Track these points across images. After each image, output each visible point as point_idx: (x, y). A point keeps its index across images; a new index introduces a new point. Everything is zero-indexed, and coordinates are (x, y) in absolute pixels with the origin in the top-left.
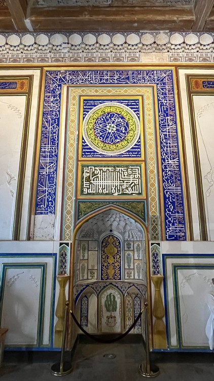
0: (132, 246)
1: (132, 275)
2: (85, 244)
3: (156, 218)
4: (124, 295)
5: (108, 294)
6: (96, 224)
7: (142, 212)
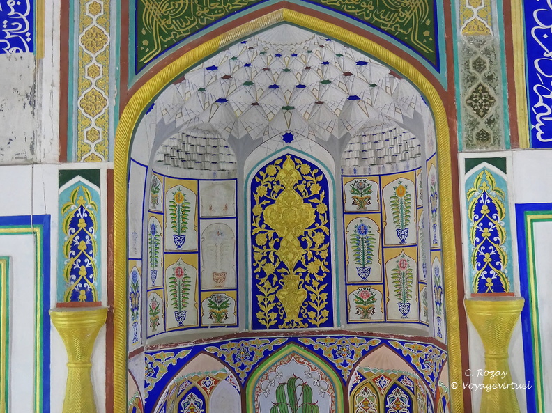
0: (374, 197)
1: (378, 305)
2: (184, 190)
3: (487, 52)
4: (345, 384)
5: (285, 380)
6: (222, 101)
7: (423, 27)
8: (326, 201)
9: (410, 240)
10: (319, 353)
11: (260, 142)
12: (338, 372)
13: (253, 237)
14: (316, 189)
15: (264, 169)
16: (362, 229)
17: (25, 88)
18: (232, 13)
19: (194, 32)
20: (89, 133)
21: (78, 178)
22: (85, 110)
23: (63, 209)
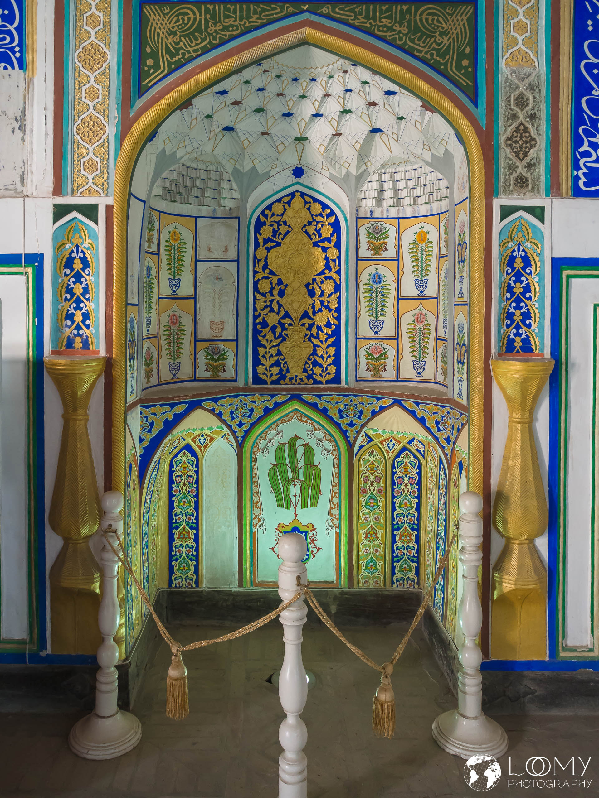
0: (391, 242)
1: (390, 362)
2: (181, 229)
3: (531, 88)
4: (350, 446)
5: (285, 439)
6: (228, 129)
7: (461, 56)
8: (338, 245)
9: (430, 291)
10: (324, 412)
11: (267, 176)
12: (344, 433)
13: (256, 283)
14: (327, 231)
15: (269, 207)
16: (377, 278)
17: (14, 111)
18: (249, 31)
19: (206, 51)
20: (86, 163)
21: (75, 214)
22: (81, 138)
23: (58, 247)
